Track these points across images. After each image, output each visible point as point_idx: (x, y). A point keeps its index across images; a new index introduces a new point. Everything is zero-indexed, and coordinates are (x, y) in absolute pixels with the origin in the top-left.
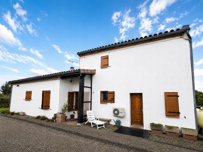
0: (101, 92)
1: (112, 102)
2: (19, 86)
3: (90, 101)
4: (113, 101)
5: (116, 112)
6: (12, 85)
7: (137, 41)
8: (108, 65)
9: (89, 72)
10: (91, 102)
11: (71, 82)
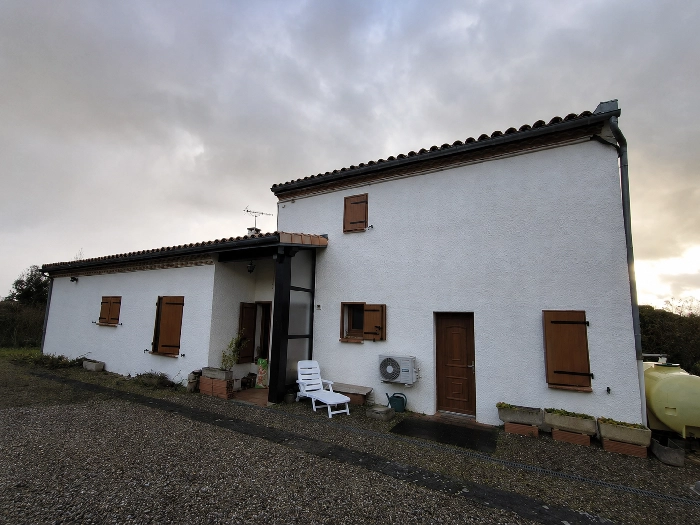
0: (344, 305)
1: (379, 337)
2: (77, 280)
3: (307, 333)
4: (379, 334)
5: (390, 369)
6: (51, 278)
7: (471, 147)
8: (365, 222)
9: (307, 242)
10: (310, 337)
11: (250, 271)
